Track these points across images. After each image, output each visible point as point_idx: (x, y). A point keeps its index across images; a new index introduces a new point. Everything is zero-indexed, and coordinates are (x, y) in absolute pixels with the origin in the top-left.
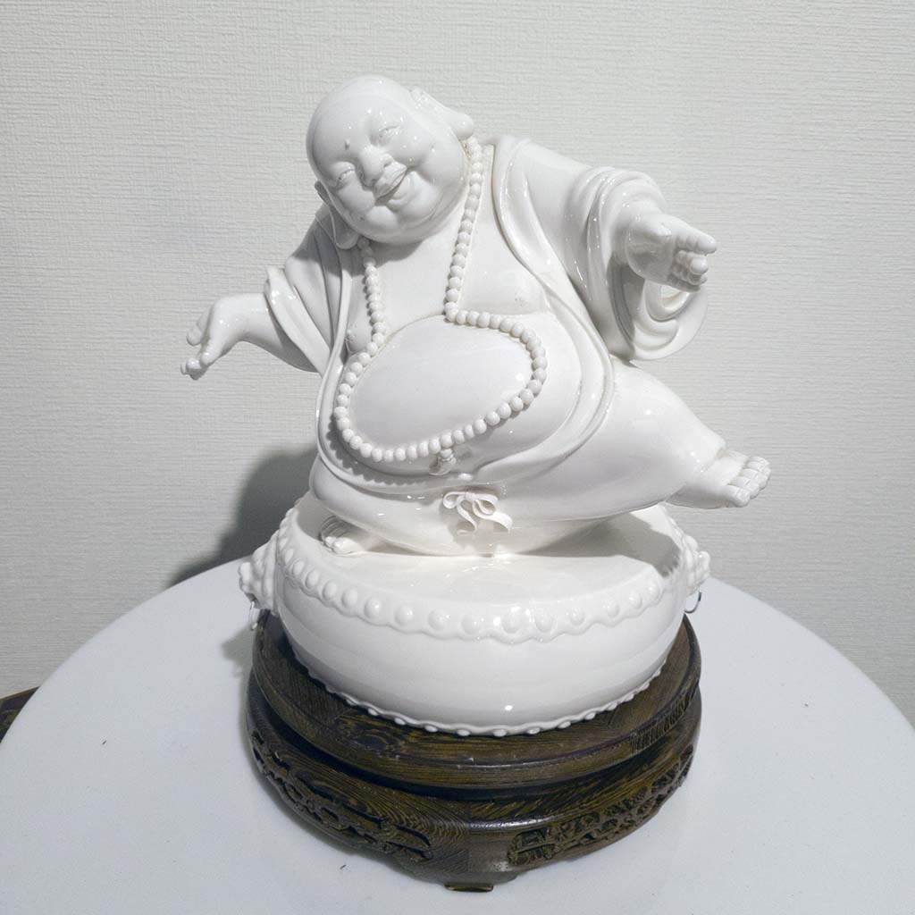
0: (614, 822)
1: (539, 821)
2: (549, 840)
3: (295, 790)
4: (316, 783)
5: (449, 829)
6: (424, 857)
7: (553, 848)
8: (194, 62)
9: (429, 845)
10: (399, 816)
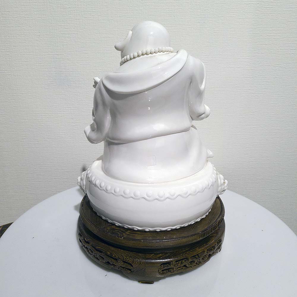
0: (194, 262)
1: (169, 260)
2: (172, 266)
3: (91, 250)
4: (97, 247)
5: (139, 262)
6: (131, 271)
7: (173, 269)
8: (67, 28)
9: (133, 267)
10: (123, 258)
